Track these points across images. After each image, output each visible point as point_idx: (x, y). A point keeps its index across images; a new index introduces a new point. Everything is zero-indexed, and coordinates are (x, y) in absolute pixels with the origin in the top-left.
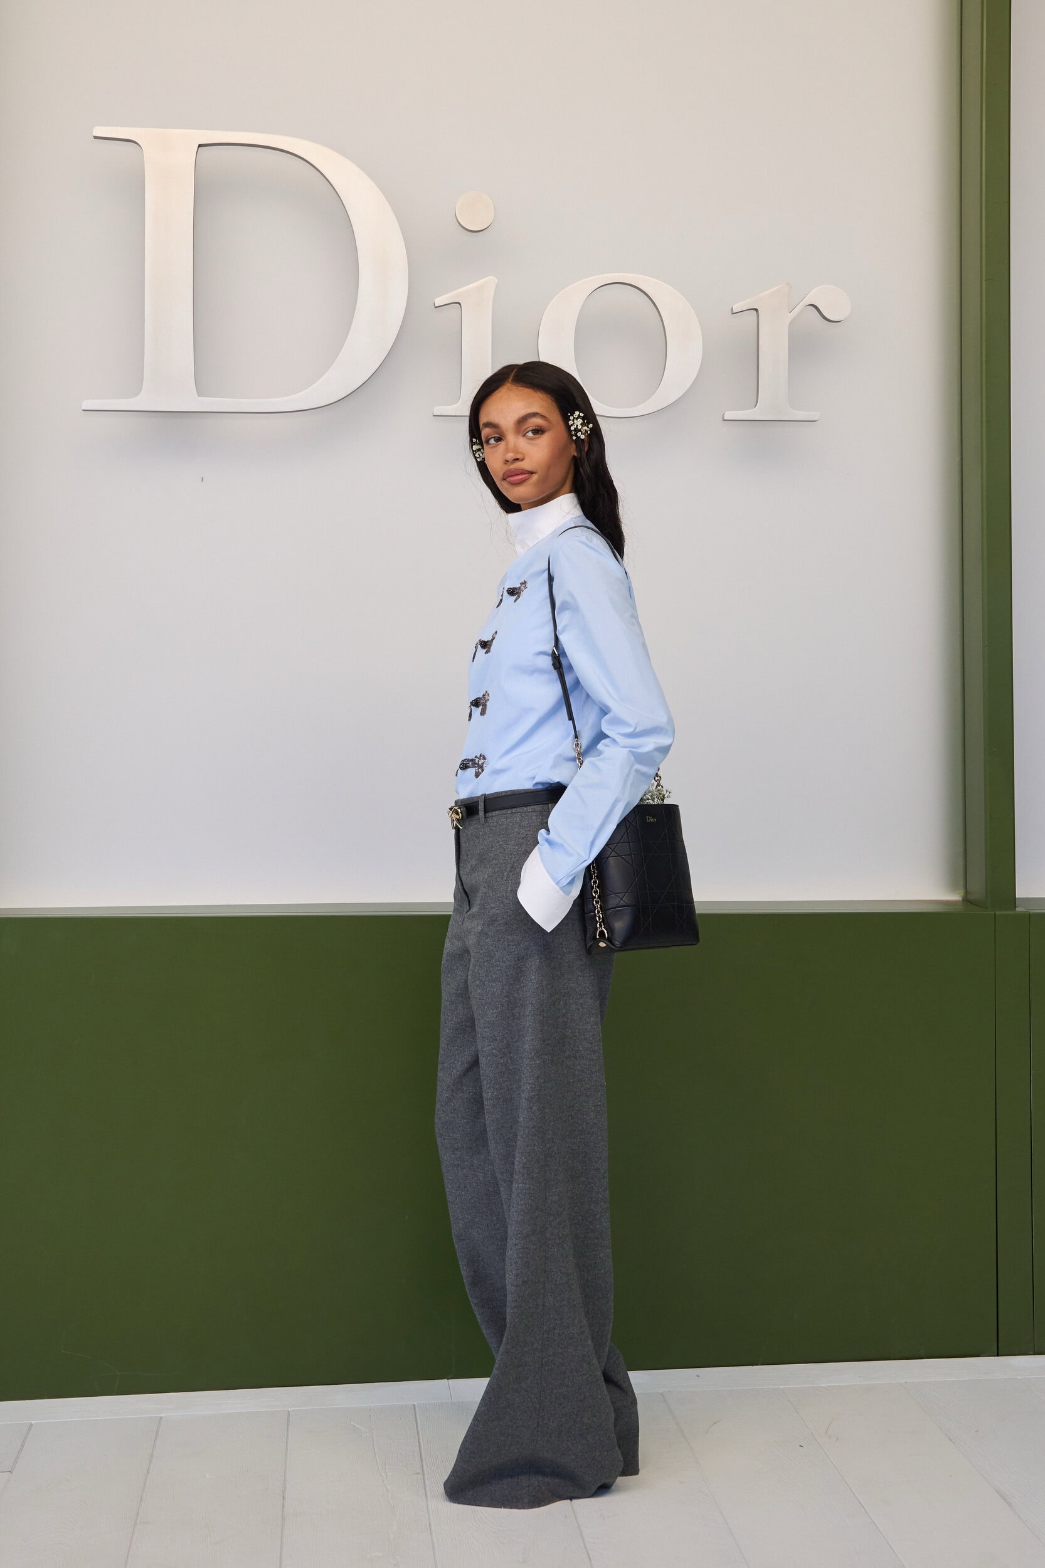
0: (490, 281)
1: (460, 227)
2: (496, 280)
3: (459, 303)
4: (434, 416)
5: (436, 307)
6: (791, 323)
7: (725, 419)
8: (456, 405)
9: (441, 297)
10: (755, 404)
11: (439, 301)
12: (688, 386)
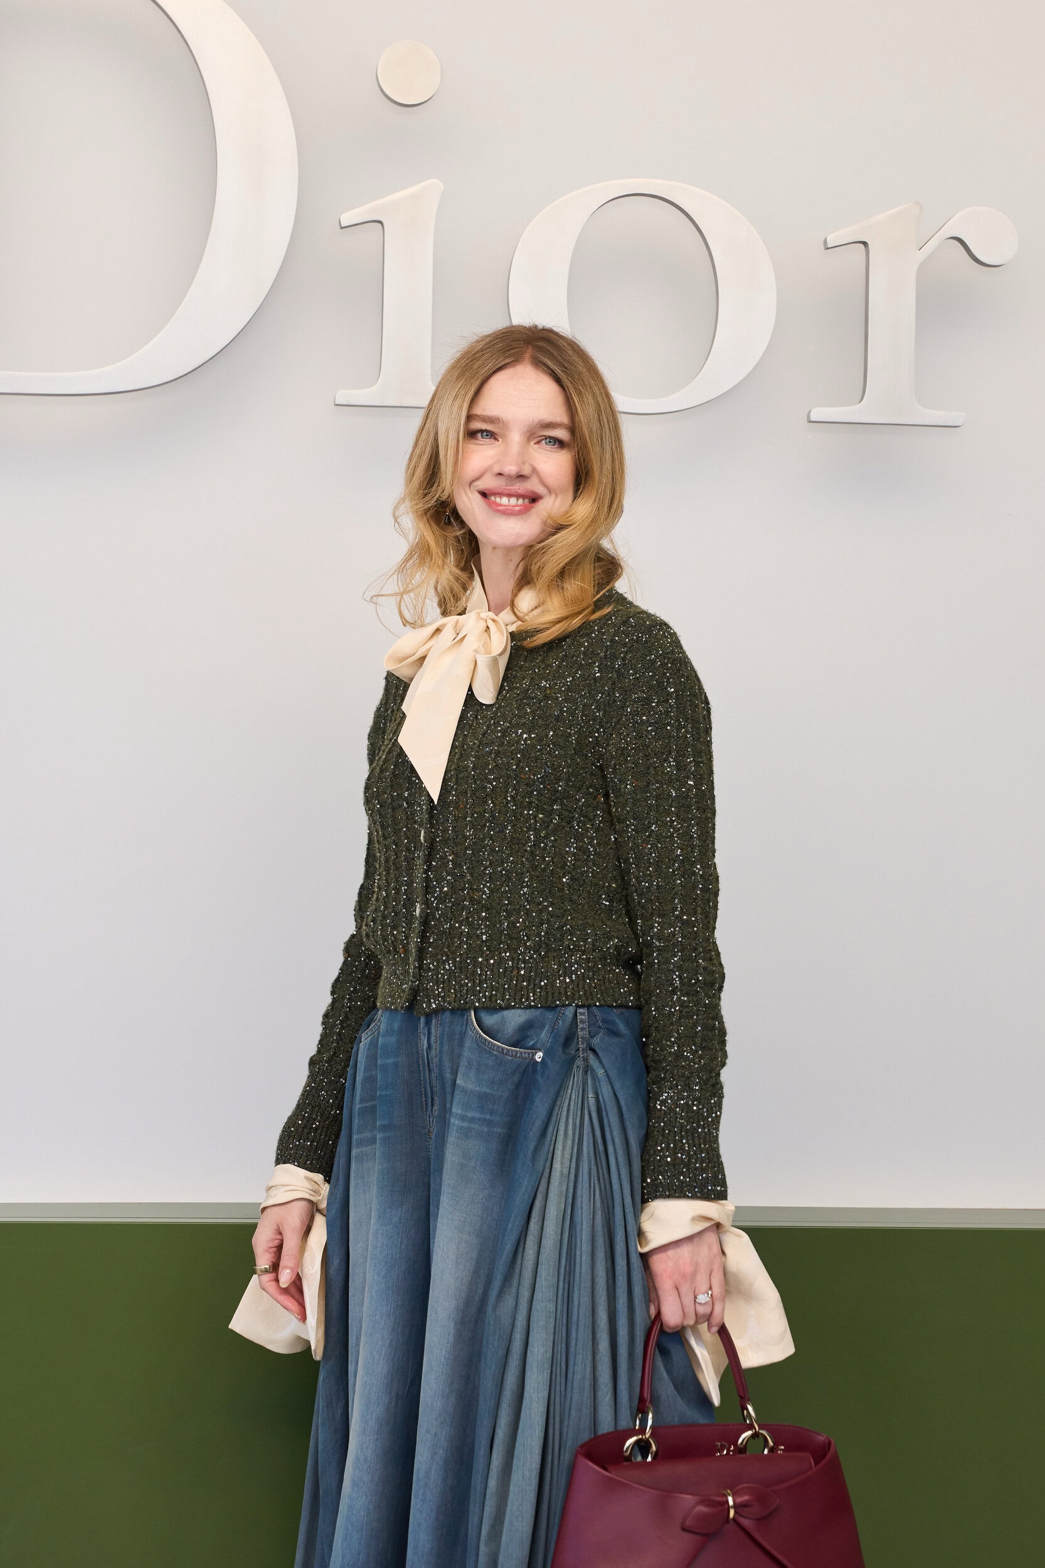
0: (432, 187)
1: (386, 99)
2: (442, 186)
3: (380, 222)
4: (336, 405)
5: (342, 228)
6: (920, 266)
7: (813, 418)
8: (372, 388)
9: (350, 213)
10: (860, 398)
11: (347, 219)
12: (751, 368)
